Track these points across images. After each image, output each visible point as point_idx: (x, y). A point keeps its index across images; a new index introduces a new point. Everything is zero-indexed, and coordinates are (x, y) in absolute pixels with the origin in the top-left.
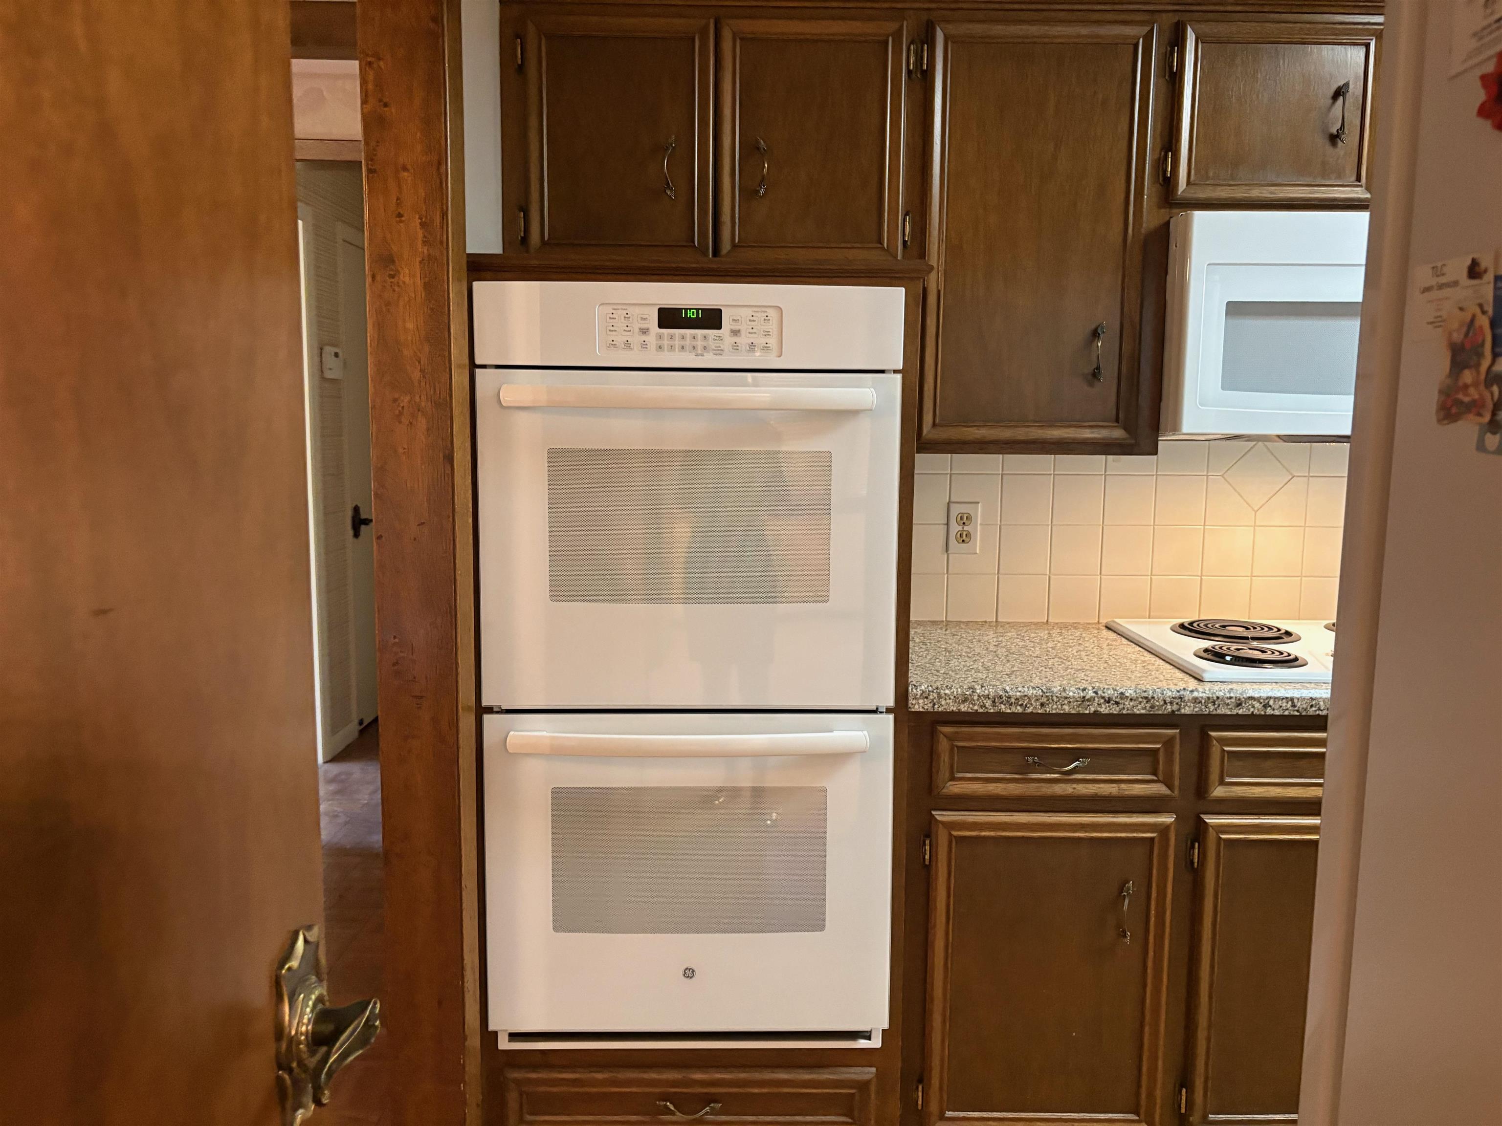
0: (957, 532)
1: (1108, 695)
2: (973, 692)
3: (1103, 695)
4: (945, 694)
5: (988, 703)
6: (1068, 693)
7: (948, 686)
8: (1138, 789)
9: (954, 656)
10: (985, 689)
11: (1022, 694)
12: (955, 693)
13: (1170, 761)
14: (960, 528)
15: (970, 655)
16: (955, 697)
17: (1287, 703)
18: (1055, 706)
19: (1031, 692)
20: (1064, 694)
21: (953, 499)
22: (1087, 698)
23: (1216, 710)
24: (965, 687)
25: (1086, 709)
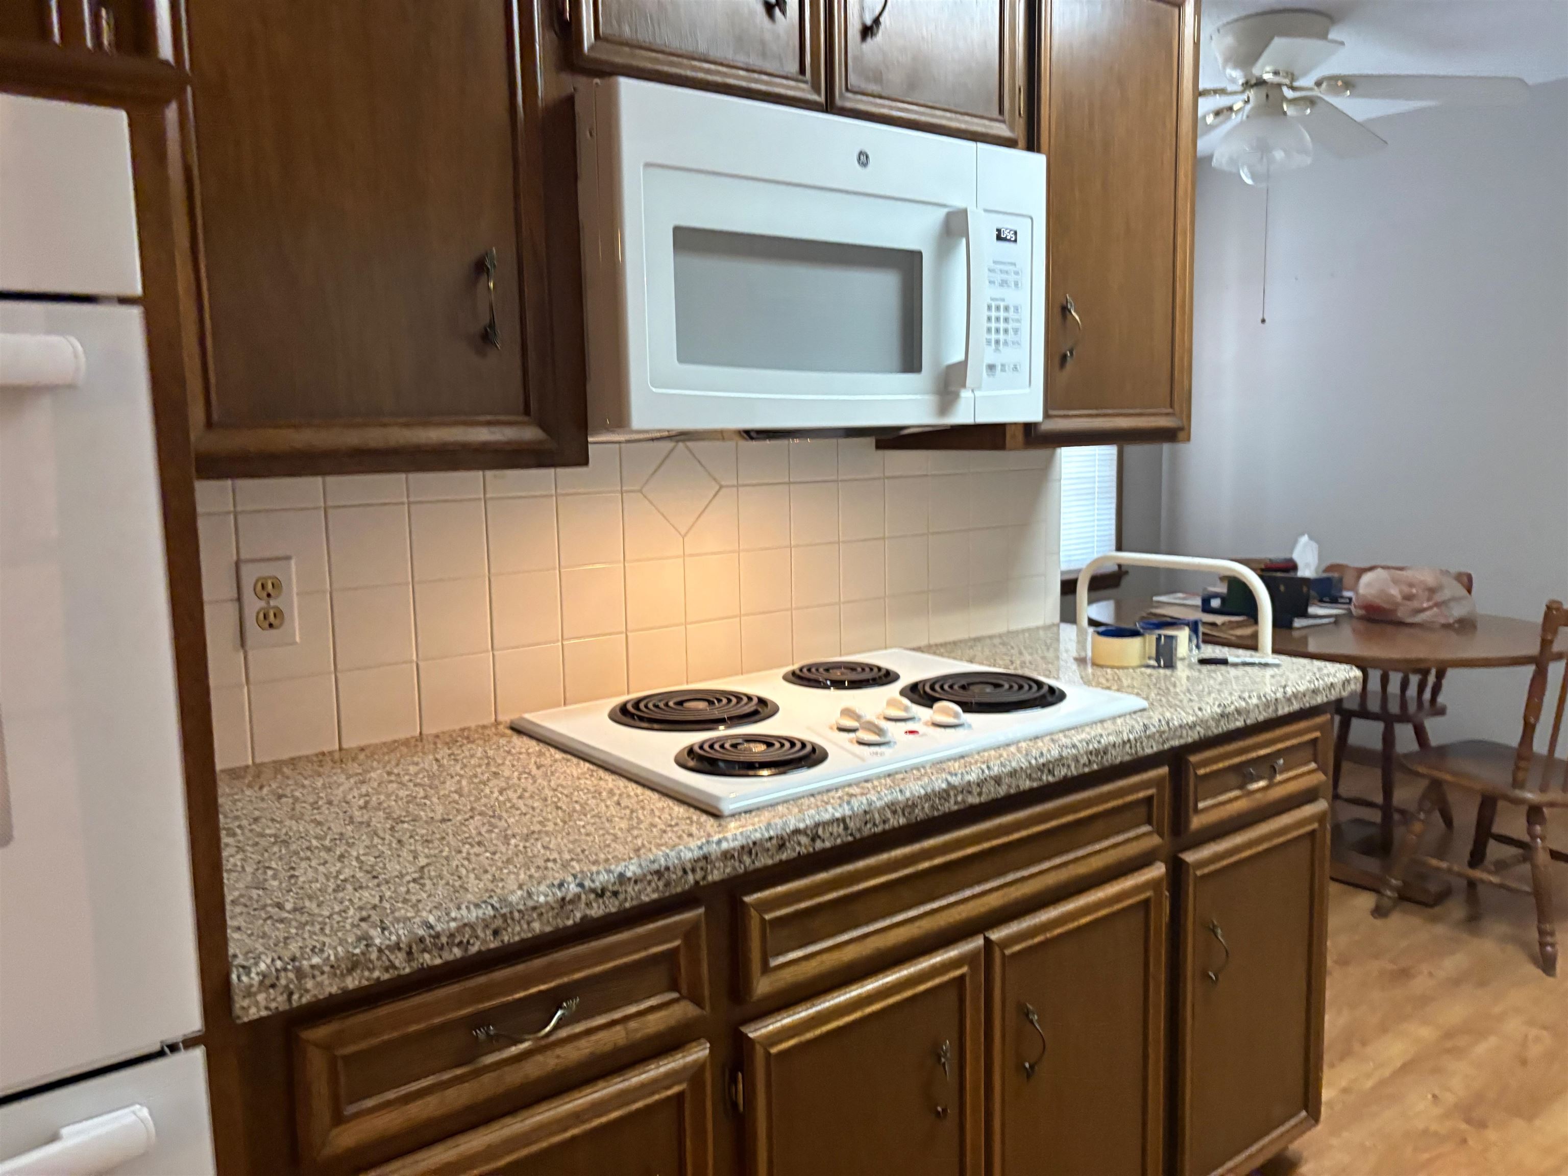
0: (258, 613)
1: (601, 883)
2: (367, 946)
3: (592, 885)
4: (313, 967)
5: (399, 959)
6: (535, 898)
7: (315, 947)
8: (655, 1023)
9: (296, 853)
10: (391, 933)
11: (461, 924)
12: (332, 958)
13: (695, 962)
14: (263, 604)
15: (327, 843)
16: (332, 967)
17: (838, 826)
18: (518, 929)
19: (474, 915)
20: (530, 903)
21: (243, 556)
22: (568, 899)
23: (753, 863)
24: (350, 940)
25: (568, 918)
